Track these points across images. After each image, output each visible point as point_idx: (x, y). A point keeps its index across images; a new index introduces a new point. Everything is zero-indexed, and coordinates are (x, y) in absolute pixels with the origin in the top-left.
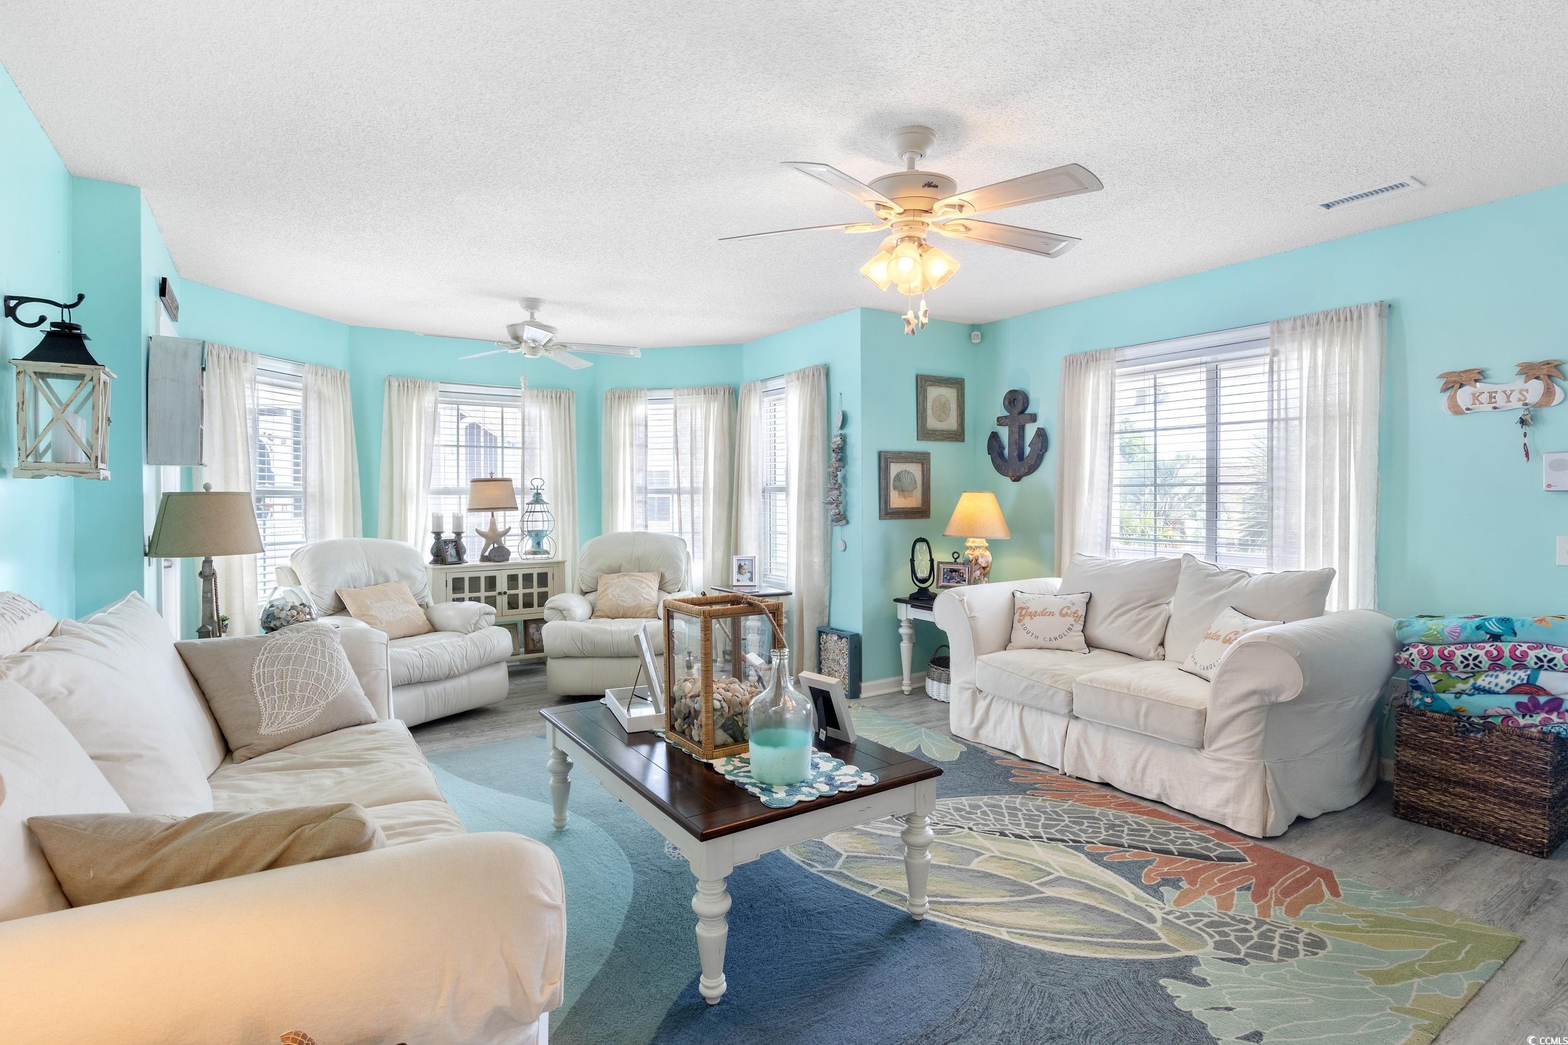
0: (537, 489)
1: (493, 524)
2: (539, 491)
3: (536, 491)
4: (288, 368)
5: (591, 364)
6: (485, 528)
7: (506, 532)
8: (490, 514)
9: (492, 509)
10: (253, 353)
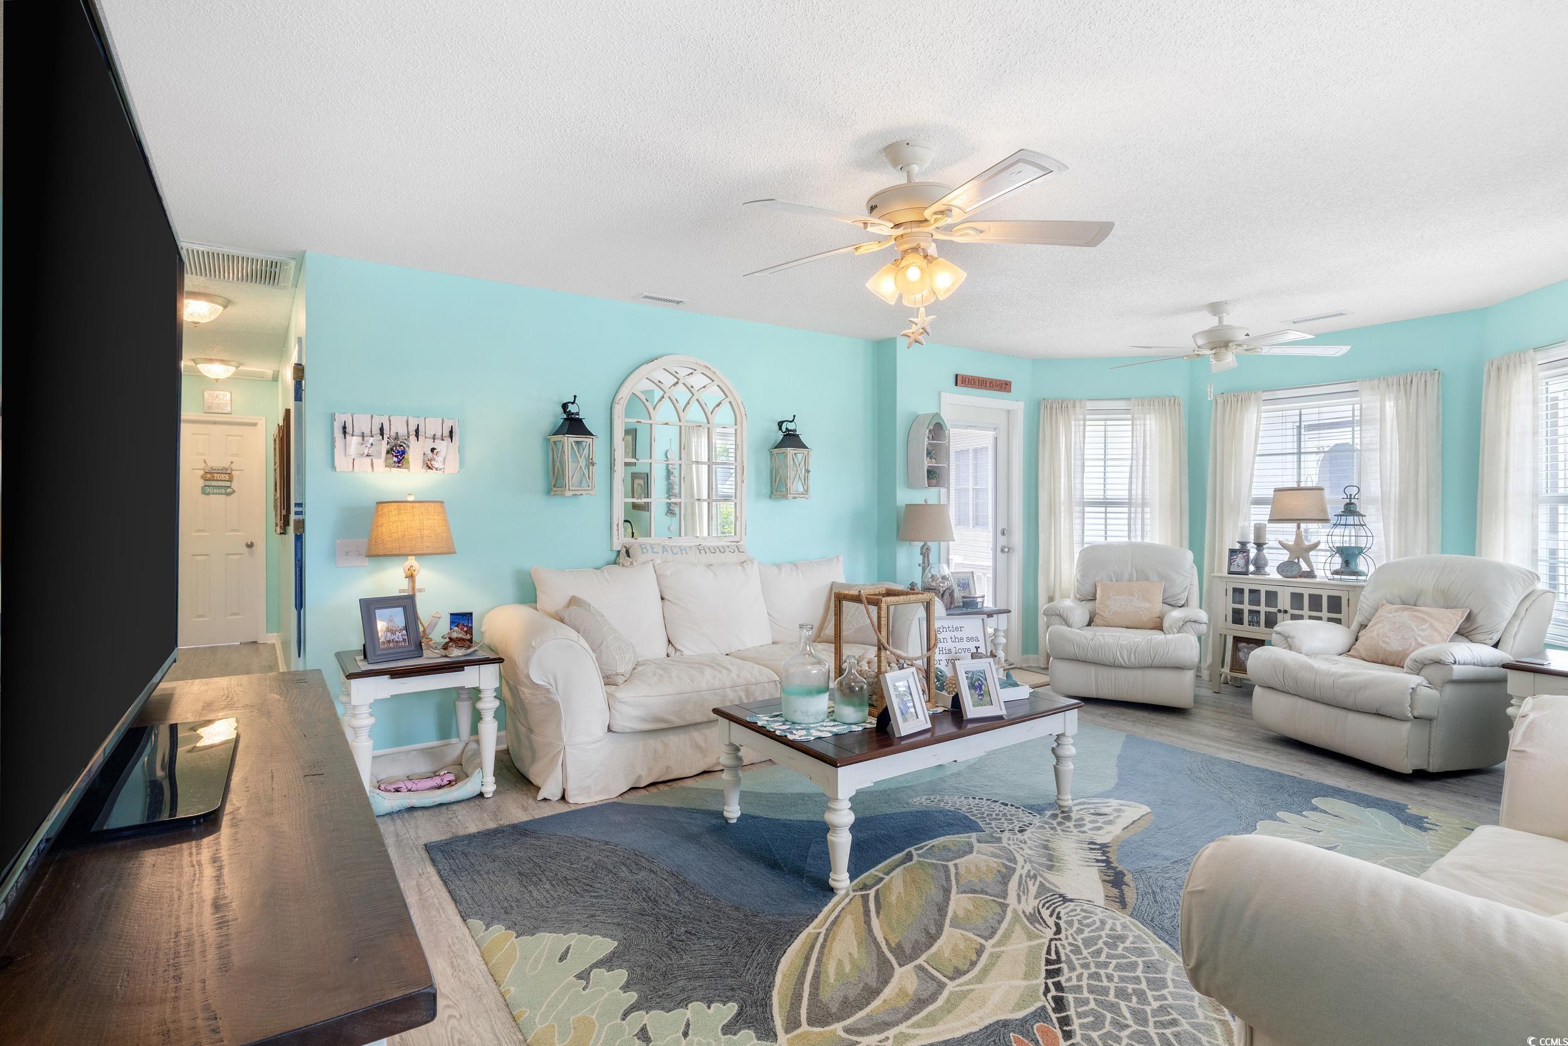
0: (1350, 499)
1: (1299, 536)
2: (1353, 501)
3: (1348, 501)
4: (1121, 405)
5: (1349, 348)
6: (1291, 540)
7: (1315, 546)
8: (1295, 525)
9: (1298, 521)
10: (1081, 400)
